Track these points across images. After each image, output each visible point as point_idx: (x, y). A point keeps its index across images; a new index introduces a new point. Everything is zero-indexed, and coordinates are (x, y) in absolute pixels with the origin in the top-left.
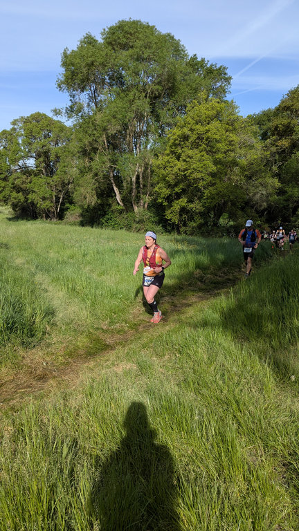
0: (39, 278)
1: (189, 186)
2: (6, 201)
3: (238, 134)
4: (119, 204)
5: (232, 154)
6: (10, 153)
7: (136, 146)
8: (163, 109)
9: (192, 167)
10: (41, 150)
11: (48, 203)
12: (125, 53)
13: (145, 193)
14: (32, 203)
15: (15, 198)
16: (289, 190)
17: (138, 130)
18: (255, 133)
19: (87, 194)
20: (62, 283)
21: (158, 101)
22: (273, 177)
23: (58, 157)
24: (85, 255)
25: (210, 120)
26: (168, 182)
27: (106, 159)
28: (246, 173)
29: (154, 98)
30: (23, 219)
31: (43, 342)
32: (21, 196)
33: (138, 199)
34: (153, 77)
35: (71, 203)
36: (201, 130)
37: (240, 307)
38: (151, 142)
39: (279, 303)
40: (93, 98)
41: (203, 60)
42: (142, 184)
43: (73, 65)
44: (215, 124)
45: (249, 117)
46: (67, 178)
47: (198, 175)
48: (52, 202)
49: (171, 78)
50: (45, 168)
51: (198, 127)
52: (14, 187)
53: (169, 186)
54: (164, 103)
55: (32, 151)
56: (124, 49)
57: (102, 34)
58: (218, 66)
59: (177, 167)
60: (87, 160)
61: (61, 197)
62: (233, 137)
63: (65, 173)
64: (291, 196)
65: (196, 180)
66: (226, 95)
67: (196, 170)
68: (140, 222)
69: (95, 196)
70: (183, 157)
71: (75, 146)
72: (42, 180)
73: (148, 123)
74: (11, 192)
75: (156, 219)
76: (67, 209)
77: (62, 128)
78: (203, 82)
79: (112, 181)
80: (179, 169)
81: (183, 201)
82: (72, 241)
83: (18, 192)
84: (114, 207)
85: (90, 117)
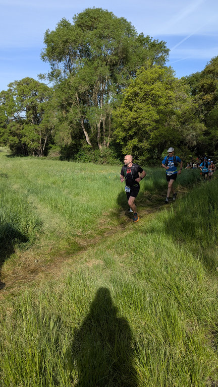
0: (30, 198)
1: (139, 130)
2: (5, 143)
3: (174, 91)
4: (88, 144)
5: (171, 106)
6: (7, 108)
7: (100, 101)
8: (119, 74)
9: (141, 116)
10: (30, 105)
11: (36, 143)
12: (91, 32)
13: (107, 136)
14: (25, 144)
15: (12, 141)
16: (212, 131)
17: (101, 89)
18: (187, 90)
19: (64, 137)
20: (48, 202)
21: (115, 67)
22: (200, 122)
23: (43, 110)
24: (64, 182)
25: (154, 81)
26: (124, 127)
27: (78, 111)
28: (181, 120)
29: (113, 66)
30: (18, 156)
31: (34, 246)
32: (16, 139)
33: (102, 140)
34: (111, 50)
35: (53, 143)
36: (148, 88)
37: (178, 218)
38: (111, 98)
39: (206, 214)
40: (68, 66)
41: (148, 37)
42: (104, 129)
43: (53, 42)
44: (158, 84)
45: (182, 78)
46: (49, 125)
47: (146, 122)
48: (39, 143)
49: (125, 50)
50: (34, 118)
51: (145, 86)
52: (11, 133)
53: (125, 130)
54: (120, 69)
55: (24, 106)
56: (90, 29)
57: (74, 18)
58: (159, 42)
59: (130, 116)
60: (64, 112)
61: (46, 139)
62: (171, 93)
63: (48, 122)
64: (214, 136)
65: (144, 125)
66: (166, 62)
67: (144, 118)
68: (104, 156)
69: (70, 138)
70: (135, 108)
71: (55, 102)
72: (31, 127)
73: (108, 85)
74: (9, 136)
75: (115, 155)
76: (50, 148)
77: (45, 88)
78: (149, 54)
79: (83, 127)
80: (132, 118)
81: (135, 141)
82: (54, 172)
83: (14, 136)
84: (85, 146)
85: (66, 80)
